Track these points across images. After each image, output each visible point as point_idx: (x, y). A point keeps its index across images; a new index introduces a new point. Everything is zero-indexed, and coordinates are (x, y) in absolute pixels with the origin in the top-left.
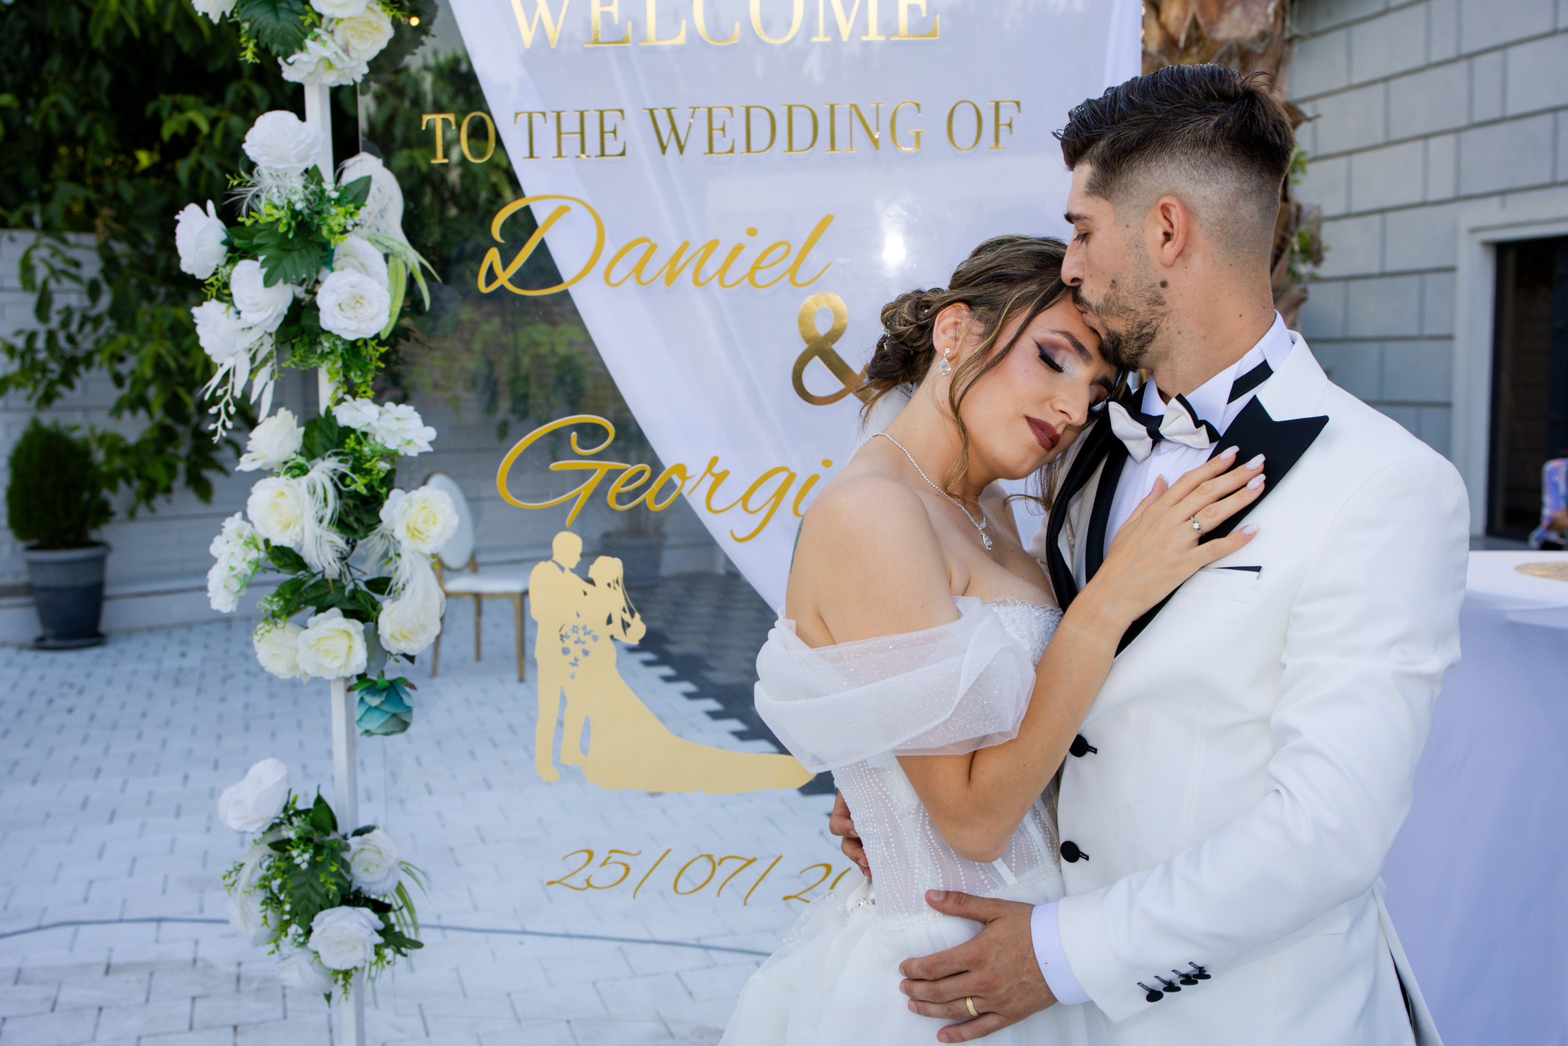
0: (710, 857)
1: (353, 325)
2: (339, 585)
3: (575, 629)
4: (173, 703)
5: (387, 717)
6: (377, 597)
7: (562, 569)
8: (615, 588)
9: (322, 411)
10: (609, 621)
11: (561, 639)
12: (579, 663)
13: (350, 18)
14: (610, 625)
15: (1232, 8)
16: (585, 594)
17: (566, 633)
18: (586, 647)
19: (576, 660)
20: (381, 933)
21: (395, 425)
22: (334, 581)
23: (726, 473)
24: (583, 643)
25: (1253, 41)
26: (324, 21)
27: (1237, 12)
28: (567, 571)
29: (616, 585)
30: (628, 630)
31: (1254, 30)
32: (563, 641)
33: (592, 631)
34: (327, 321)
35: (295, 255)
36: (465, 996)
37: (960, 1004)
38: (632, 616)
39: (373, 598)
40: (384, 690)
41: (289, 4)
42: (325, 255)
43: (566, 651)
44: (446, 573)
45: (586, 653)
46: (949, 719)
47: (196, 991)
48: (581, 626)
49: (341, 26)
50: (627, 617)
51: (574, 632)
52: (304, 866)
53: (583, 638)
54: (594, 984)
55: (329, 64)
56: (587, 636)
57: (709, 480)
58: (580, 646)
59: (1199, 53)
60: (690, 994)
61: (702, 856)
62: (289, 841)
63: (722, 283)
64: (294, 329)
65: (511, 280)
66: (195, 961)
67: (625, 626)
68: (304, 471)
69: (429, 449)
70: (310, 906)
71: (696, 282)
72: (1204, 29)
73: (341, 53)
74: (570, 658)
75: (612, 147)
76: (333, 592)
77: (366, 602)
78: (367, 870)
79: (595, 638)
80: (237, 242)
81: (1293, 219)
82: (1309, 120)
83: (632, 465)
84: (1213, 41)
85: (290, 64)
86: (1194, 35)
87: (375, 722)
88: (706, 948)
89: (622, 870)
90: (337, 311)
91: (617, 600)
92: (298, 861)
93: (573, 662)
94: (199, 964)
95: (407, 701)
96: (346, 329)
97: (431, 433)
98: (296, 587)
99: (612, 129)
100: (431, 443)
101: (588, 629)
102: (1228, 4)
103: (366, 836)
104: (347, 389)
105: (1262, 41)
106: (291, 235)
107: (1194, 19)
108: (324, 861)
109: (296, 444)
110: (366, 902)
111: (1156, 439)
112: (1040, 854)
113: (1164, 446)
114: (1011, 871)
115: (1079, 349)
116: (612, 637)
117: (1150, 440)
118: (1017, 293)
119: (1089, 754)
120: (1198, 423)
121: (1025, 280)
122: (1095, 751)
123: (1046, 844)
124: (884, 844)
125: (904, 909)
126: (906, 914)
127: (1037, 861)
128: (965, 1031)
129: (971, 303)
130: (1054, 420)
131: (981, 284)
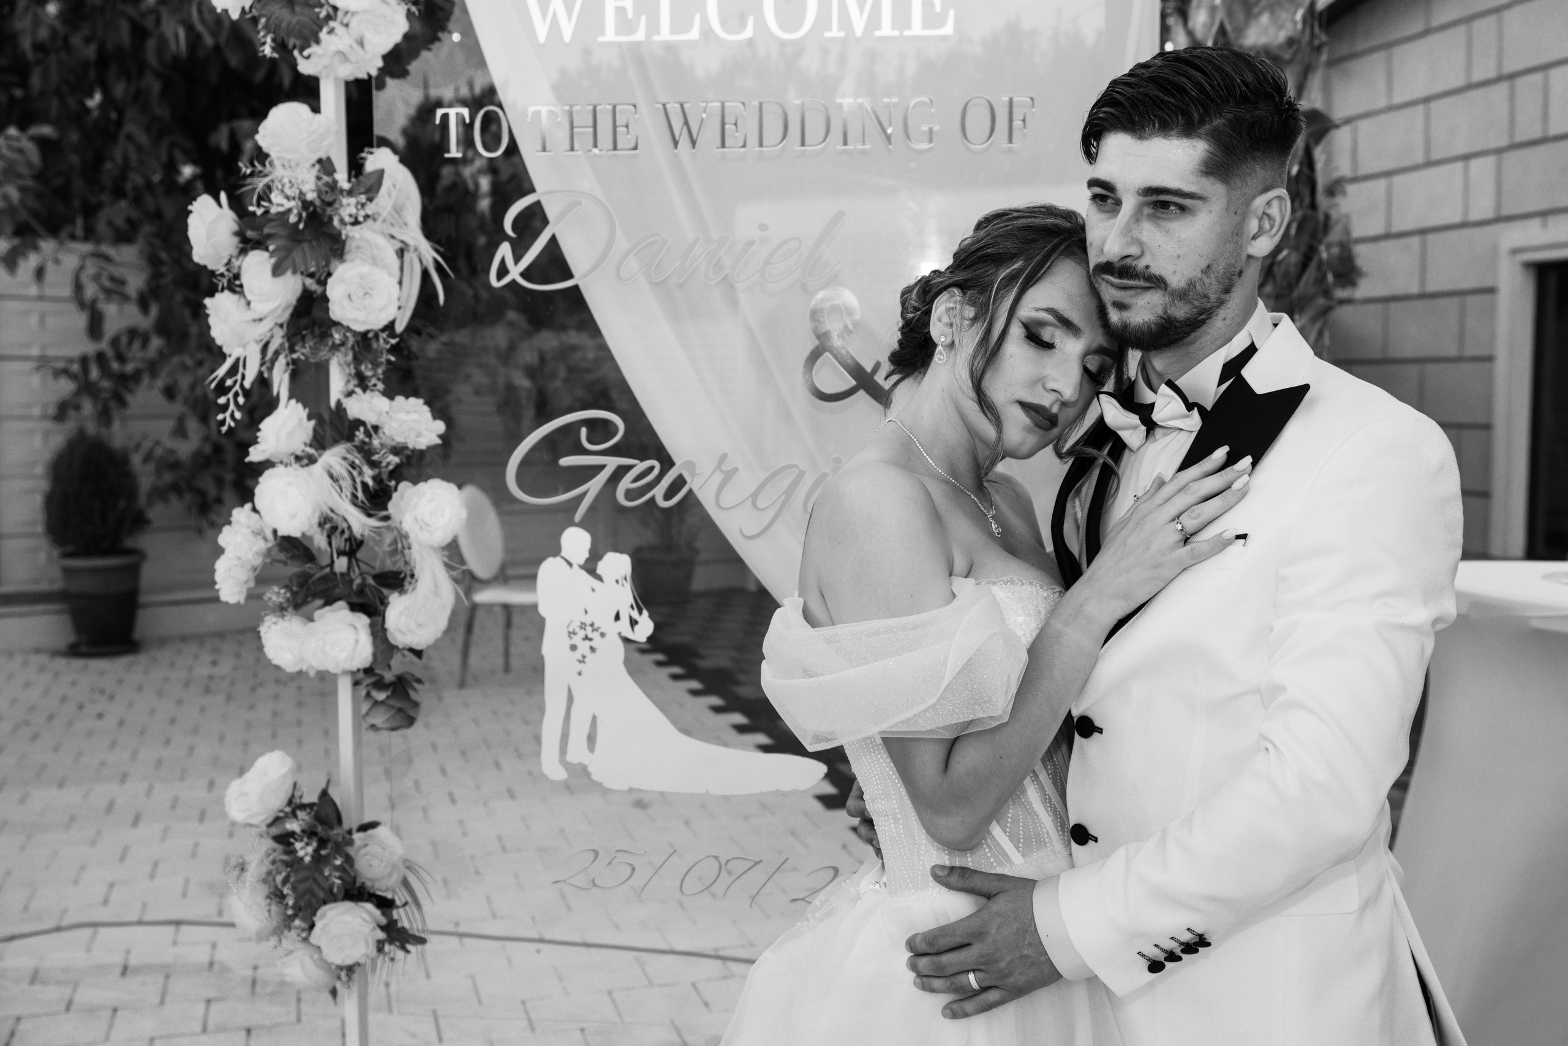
0: (716, 857)
1: (362, 316)
2: (347, 578)
3: (583, 626)
4: (203, 710)
5: (392, 712)
6: (385, 591)
7: (570, 564)
8: (623, 585)
9: (332, 404)
10: (617, 617)
11: (569, 636)
12: (586, 660)
13: (365, 11)
14: (618, 623)
15: (1259, 14)
16: (593, 590)
17: (574, 630)
18: (593, 644)
19: (584, 657)
20: (383, 928)
22: (342, 574)
23: (736, 470)
24: (591, 640)
25: (1280, 47)
26: (340, 14)
27: (1265, 19)
28: (576, 567)
29: (624, 582)
30: (636, 628)
31: (1282, 36)
32: (571, 638)
33: (599, 628)
34: (337, 311)
35: (305, 246)
36: (480, 1002)
37: (962, 977)
38: (640, 613)
39: (381, 592)
40: (391, 684)
42: (336, 247)
43: (574, 648)
44: (476, 585)
45: (593, 649)
46: (936, 703)
47: (212, 993)
48: (588, 622)
49: (357, 18)
50: (635, 614)
51: (581, 628)
52: (307, 859)
53: (590, 635)
54: (610, 993)
55: (343, 56)
56: (595, 633)
57: (718, 478)
58: (587, 643)
60: (706, 1004)
61: (708, 857)
62: (292, 834)
64: (304, 321)
65: (523, 275)
66: (211, 964)
67: (633, 623)
68: (312, 460)
69: (439, 441)
70: (314, 901)
72: (1232, 35)
73: (355, 46)
74: (578, 655)
75: (624, 141)
76: (341, 586)
77: (374, 597)
78: (370, 865)
79: (603, 635)
80: (250, 234)
82: (1338, 127)
83: (642, 460)
85: (306, 57)
87: (380, 718)
88: (724, 959)
89: (629, 871)
90: (346, 302)
91: (625, 596)
92: (301, 853)
93: (581, 659)
94: (216, 967)
95: (413, 695)
96: (355, 320)
97: (440, 426)
98: (304, 580)
99: (624, 123)
100: (440, 436)
101: (596, 626)
102: (1256, 10)
103: (370, 832)
104: (357, 382)
105: (1290, 46)
106: (301, 226)
107: (1221, 26)
108: (329, 855)
109: (304, 435)
110: (369, 898)
111: (1151, 426)
112: (1049, 837)
113: (1158, 432)
114: (1019, 851)
115: (1066, 324)
116: (619, 634)
117: (1143, 428)
118: (1003, 273)
119: (1096, 735)
120: (1190, 406)
121: (1012, 257)
122: (1100, 731)
123: (1056, 827)
124: (892, 821)
125: (910, 885)
126: (913, 891)
127: (1045, 843)
128: (969, 1006)
129: (963, 287)
130: (1047, 401)
131: (973, 264)
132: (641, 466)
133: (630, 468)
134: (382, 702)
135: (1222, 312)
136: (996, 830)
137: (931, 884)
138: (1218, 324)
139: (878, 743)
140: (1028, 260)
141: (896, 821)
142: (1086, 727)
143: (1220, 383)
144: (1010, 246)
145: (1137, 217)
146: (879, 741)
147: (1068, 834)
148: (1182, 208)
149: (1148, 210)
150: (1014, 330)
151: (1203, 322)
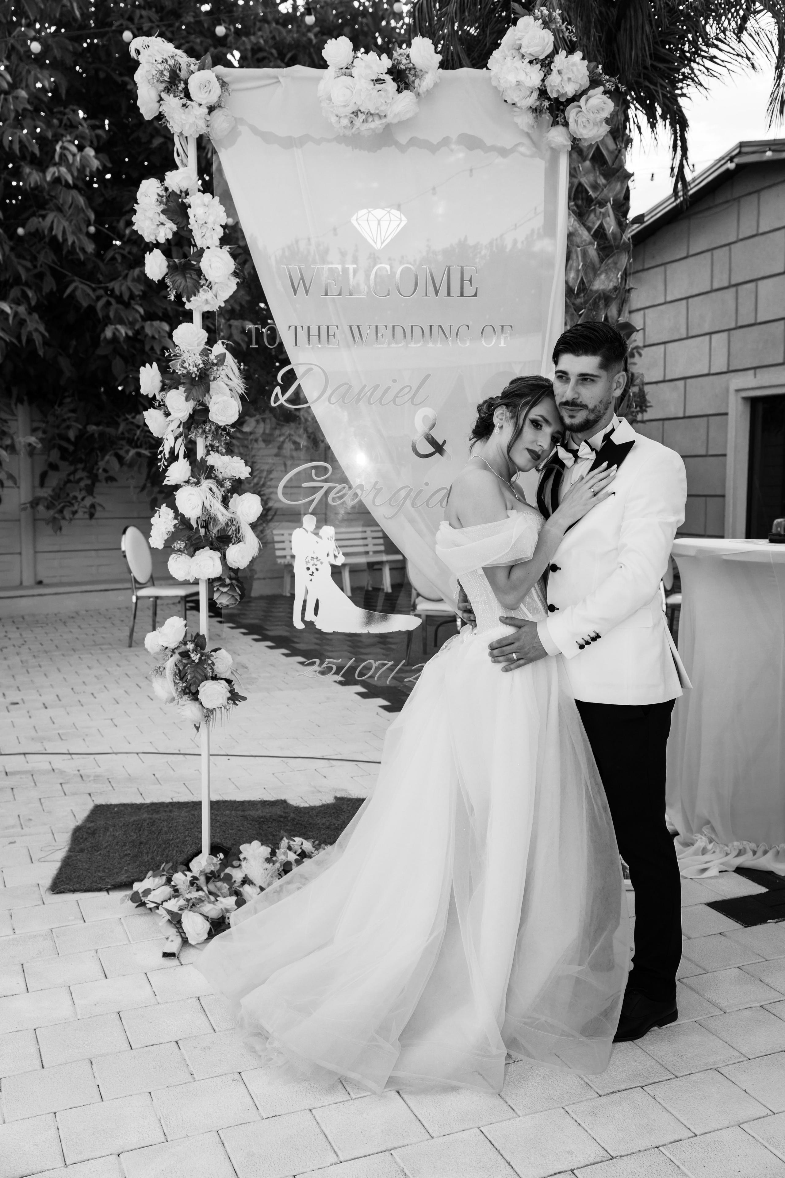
1: (224, 419)
2: (206, 537)
5: (230, 597)
6: (223, 543)
7: (307, 531)
9: (199, 458)
10: (328, 555)
11: (306, 564)
13: (220, 283)
14: (329, 557)
15: (601, 274)
16: (317, 543)
17: (308, 561)
18: (317, 567)
19: (313, 573)
20: (230, 692)
21: (235, 465)
22: (204, 536)
24: (316, 565)
25: (610, 291)
26: (208, 283)
27: (603, 276)
28: (309, 532)
29: (332, 539)
30: (337, 559)
31: (611, 285)
33: (320, 559)
34: (212, 416)
35: (196, 387)
37: (511, 655)
38: (339, 552)
40: (229, 585)
42: (207, 389)
43: (308, 569)
45: (317, 570)
46: (508, 552)
48: (315, 557)
49: (216, 285)
50: (336, 553)
51: (312, 560)
52: (197, 661)
53: (316, 563)
54: (273, 774)
55: (207, 302)
56: (318, 562)
58: (315, 567)
59: (584, 296)
62: (189, 651)
66: (53, 769)
67: (335, 556)
68: (197, 484)
69: (248, 476)
70: (197, 681)
72: (587, 284)
73: (214, 297)
74: (310, 572)
76: (204, 540)
77: (219, 545)
78: (219, 666)
79: (322, 563)
80: (167, 382)
82: (638, 331)
84: (591, 290)
85: (189, 302)
86: (582, 288)
87: (225, 599)
90: (218, 413)
91: (332, 545)
92: (194, 659)
93: (311, 574)
95: (238, 590)
96: (221, 421)
97: (249, 469)
100: (249, 473)
101: (318, 559)
102: (599, 272)
103: (218, 652)
104: (210, 449)
105: (615, 291)
106: (197, 379)
107: (582, 279)
108: (205, 659)
109: (189, 473)
110: (222, 679)
111: (576, 457)
112: (541, 608)
113: (579, 460)
114: (531, 614)
115: (546, 421)
116: (329, 562)
117: (574, 459)
118: (523, 401)
119: (558, 570)
120: (592, 449)
121: (526, 395)
122: (560, 569)
123: (544, 605)
125: (491, 627)
126: (492, 630)
127: (540, 610)
128: (512, 666)
129: (507, 405)
130: (537, 449)
131: (511, 397)
134: (225, 593)
135: (604, 417)
136: (522, 606)
137: (500, 624)
138: (603, 422)
139: (479, 573)
140: (532, 397)
142: (554, 568)
143: (603, 442)
144: (525, 392)
145: (577, 383)
146: (481, 572)
147: (547, 609)
148: (593, 380)
149: (580, 382)
150: (527, 422)
151: (598, 421)
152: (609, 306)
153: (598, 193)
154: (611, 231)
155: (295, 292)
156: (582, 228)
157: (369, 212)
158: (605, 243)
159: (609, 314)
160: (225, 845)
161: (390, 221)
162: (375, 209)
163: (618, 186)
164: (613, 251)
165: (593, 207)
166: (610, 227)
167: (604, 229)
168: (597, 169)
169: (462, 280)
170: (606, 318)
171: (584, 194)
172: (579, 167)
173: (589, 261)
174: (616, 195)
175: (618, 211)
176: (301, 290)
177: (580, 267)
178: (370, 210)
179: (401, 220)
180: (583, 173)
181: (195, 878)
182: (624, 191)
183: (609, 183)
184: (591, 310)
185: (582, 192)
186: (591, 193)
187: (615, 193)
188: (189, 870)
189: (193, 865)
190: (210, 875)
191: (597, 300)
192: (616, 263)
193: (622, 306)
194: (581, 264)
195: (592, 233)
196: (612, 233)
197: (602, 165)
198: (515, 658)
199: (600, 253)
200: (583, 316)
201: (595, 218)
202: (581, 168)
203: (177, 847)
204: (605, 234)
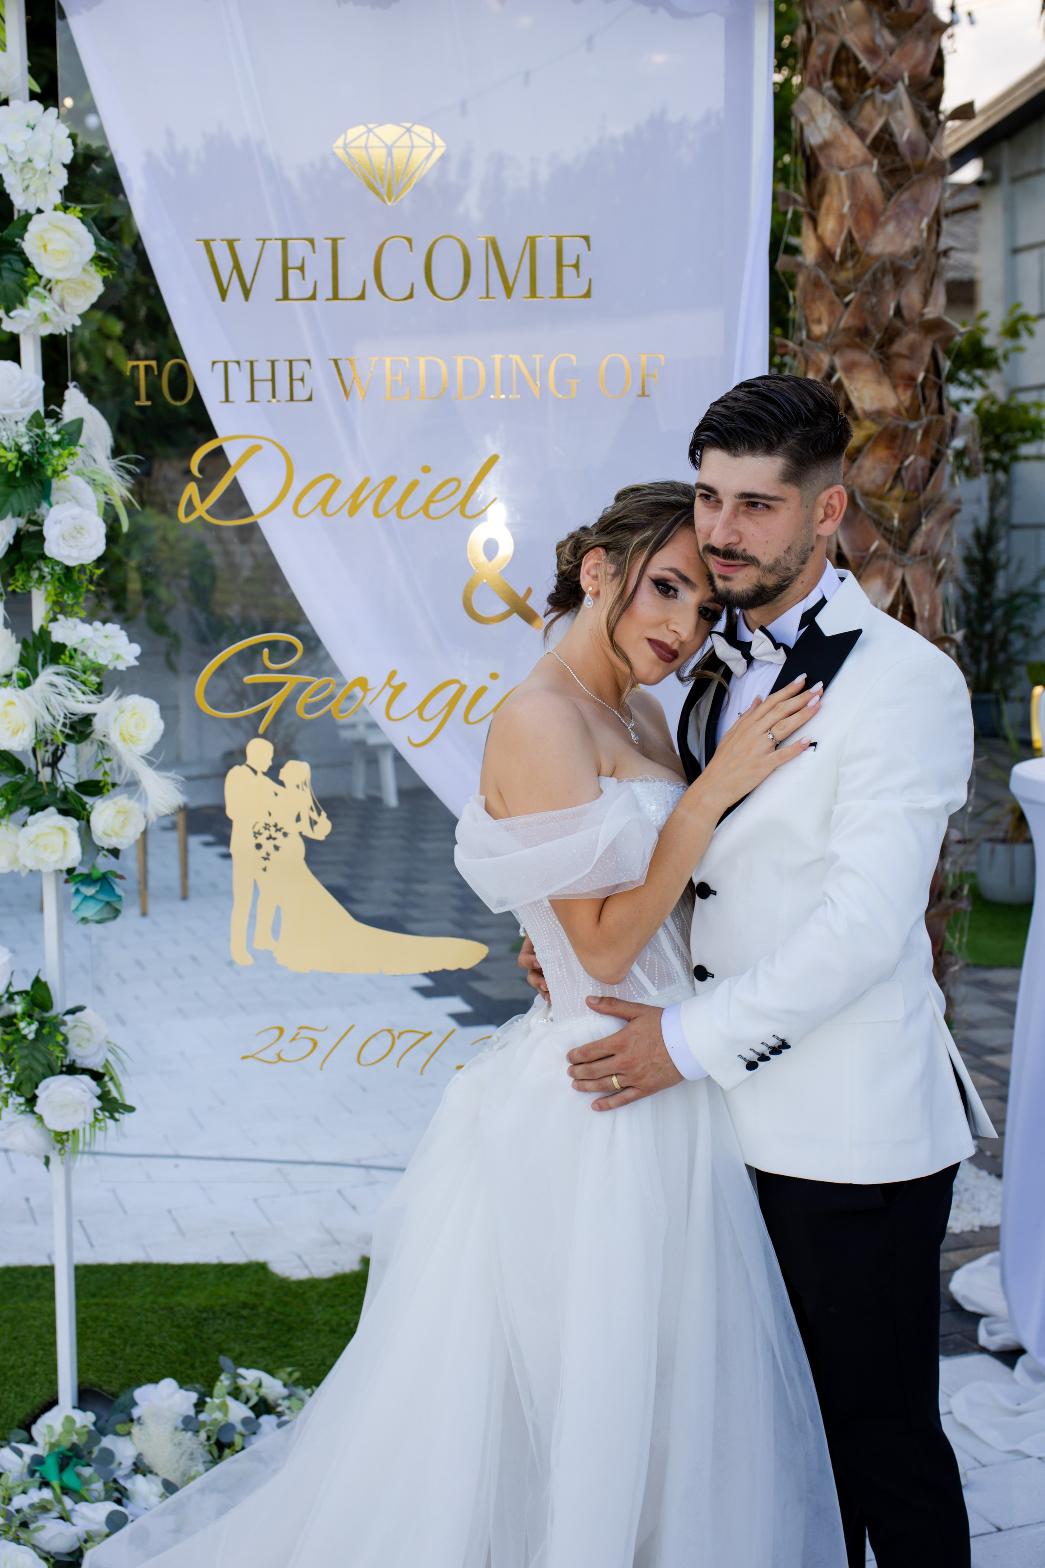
0: (390, 1031)
1: (73, 553)
2: (52, 787)
3: (267, 827)
5: (101, 905)
6: (86, 799)
7: (255, 772)
8: (303, 789)
9: (36, 628)
10: (298, 819)
11: (255, 836)
12: (270, 857)
13: (68, 280)
14: (299, 823)
15: (886, 223)
16: (276, 794)
17: (259, 831)
18: (277, 843)
19: (268, 854)
20: (99, 1098)
21: (106, 643)
22: (48, 784)
23: (403, 686)
24: (275, 839)
25: (905, 256)
26: (43, 282)
27: (891, 228)
28: (260, 774)
29: (304, 787)
30: (316, 828)
31: (908, 245)
32: (256, 838)
33: (282, 828)
34: (51, 548)
35: (20, 491)
37: (607, 1079)
38: (319, 814)
39: (81, 799)
40: (97, 880)
41: (11, 264)
42: (45, 492)
43: (259, 846)
45: (277, 848)
46: (591, 872)
48: (272, 824)
49: (60, 286)
50: (314, 815)
51: (266, 829)
52: (31, 1036)
53: (274, 835)
55: (45, 317)
56: (278, 833)
57: (389, 691)
58: (272, 842)
59: (854, 267)
60: (354, 1208)
61: (382, 1030)
62: (15, 1016)
63: (400, 516)
64: (14, 556)
65: (208, 511)
67: (313, 823)
68: (25, 683)
69: (136, 663)
70: (33, 1075)
71: (376, 514)
72: (859, 244)
73: (58, 308)
74: (262, 853)
75: (301, 392)
76: (47, 794)
77: (77, 803)
78: (79, 1045)
79: (285, 834)
81: (948, 431)
83: (319, 678)
84: (868, 255)
85: (11, 318)
86: (849, 250)
87: (91, 910)
88: (368, 1167)
89: (310, 1045)
90: (61, 541)
91: (304, 800)
92: (25, 1032)
93: (265, 856)
95: (119, 891)
96: (69, 557)
97: (136, 649)
98: (16, 788)
99: (300, 377)
100: (137, 658)
101: (279, 827)
102: (882, 219)
103: (79, 1015)
104: (59, 609)
105: (915, 256)
106: (18, 474)
107: (850, 233)
108: (50, 1033)
109: (15, 659)
110: (84, 1071)
111: (750, 660)
112: (678, 975)
113: (755, 665)
114: (655, 986)
115: (685, 580)
116: (300, 833)
117: (745, 661)
118: (637, 539)
119: (712, 896)
120: (777, 646)
121: (643, 527)
122: (715, 893)
123: (683, 968)
124: (557, 966)
125: (572, 1014)
126: (574, 1018)
127: (675, 980)
128: (612, 1101)
129: (606, 547)
130: (669, 639)
131: (612, 532)
132: (317, 682)
133: (309, 683)
134: (91, 897)
135: (800, 578)
136: (636, 969)
137: (588, 1012)
138: (797, 587)
139: (546, 906)
140: (656, 529)
141: (560, 966)
142: (704, 891)
143: (800, 628)
144: (642, 518)
145: (735, 513)
146: (547, 904)
147: (692, 974)
148: (768, 507)
149: (743, 508)
150: (646, 584)
151: (787, 586)
152: (903, 287)
153: (879, 63)
154: (905, 137)
155: (223, 294)
156: (849, 132)
157: (370, 131)
158: (894, 162)
159: (904, 302)
160: (105, 1387)
161: (413, 147)
162: (381, 124)
163: (919, 49)
164: (910, 177)
165: (869, 92)
166: (904, 128)
167: (891, 135)
168: (875, 15)
169: (560, 265)
170: (898, 311)
171: (851, 66)
172: (839, 13)
173: (862, 197)
174: (916, 66)
175: (919, 98)
176: (235, 289)
177: (846, 209)
178: (371, 126)
179: (434, 146)
180: (848, 24)
181: (38, 1460)
182: (932, 58)
183: (901, 42)
184: (868, 293)
185: (847, 61)
186: (865, 63)
187: (912, 62)
188: (31, 1441)
189: (38, 1430)
190: (69, 1454)
191: (879, 275)
192: (916, 201)
193: (932, 284)
194: (847, 203)
195: (869, 141)
196: (909, 141)
197: (887, 8)
198: (617, 1086)
199: (886, 182)
200: (852, 307)
201: (874, 113)
202: (844, 15)
203: (18, 1385)
204: (895, 145)
